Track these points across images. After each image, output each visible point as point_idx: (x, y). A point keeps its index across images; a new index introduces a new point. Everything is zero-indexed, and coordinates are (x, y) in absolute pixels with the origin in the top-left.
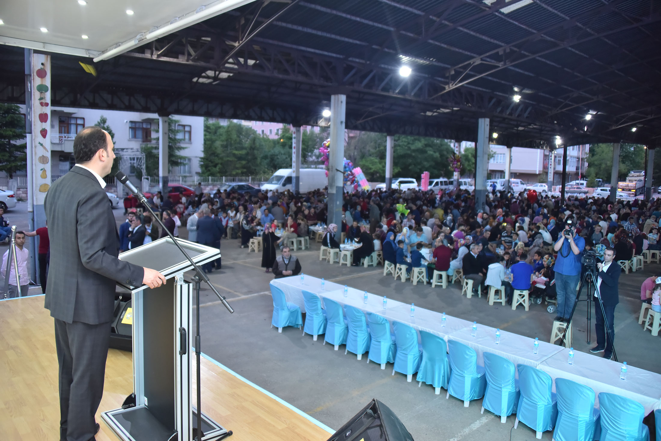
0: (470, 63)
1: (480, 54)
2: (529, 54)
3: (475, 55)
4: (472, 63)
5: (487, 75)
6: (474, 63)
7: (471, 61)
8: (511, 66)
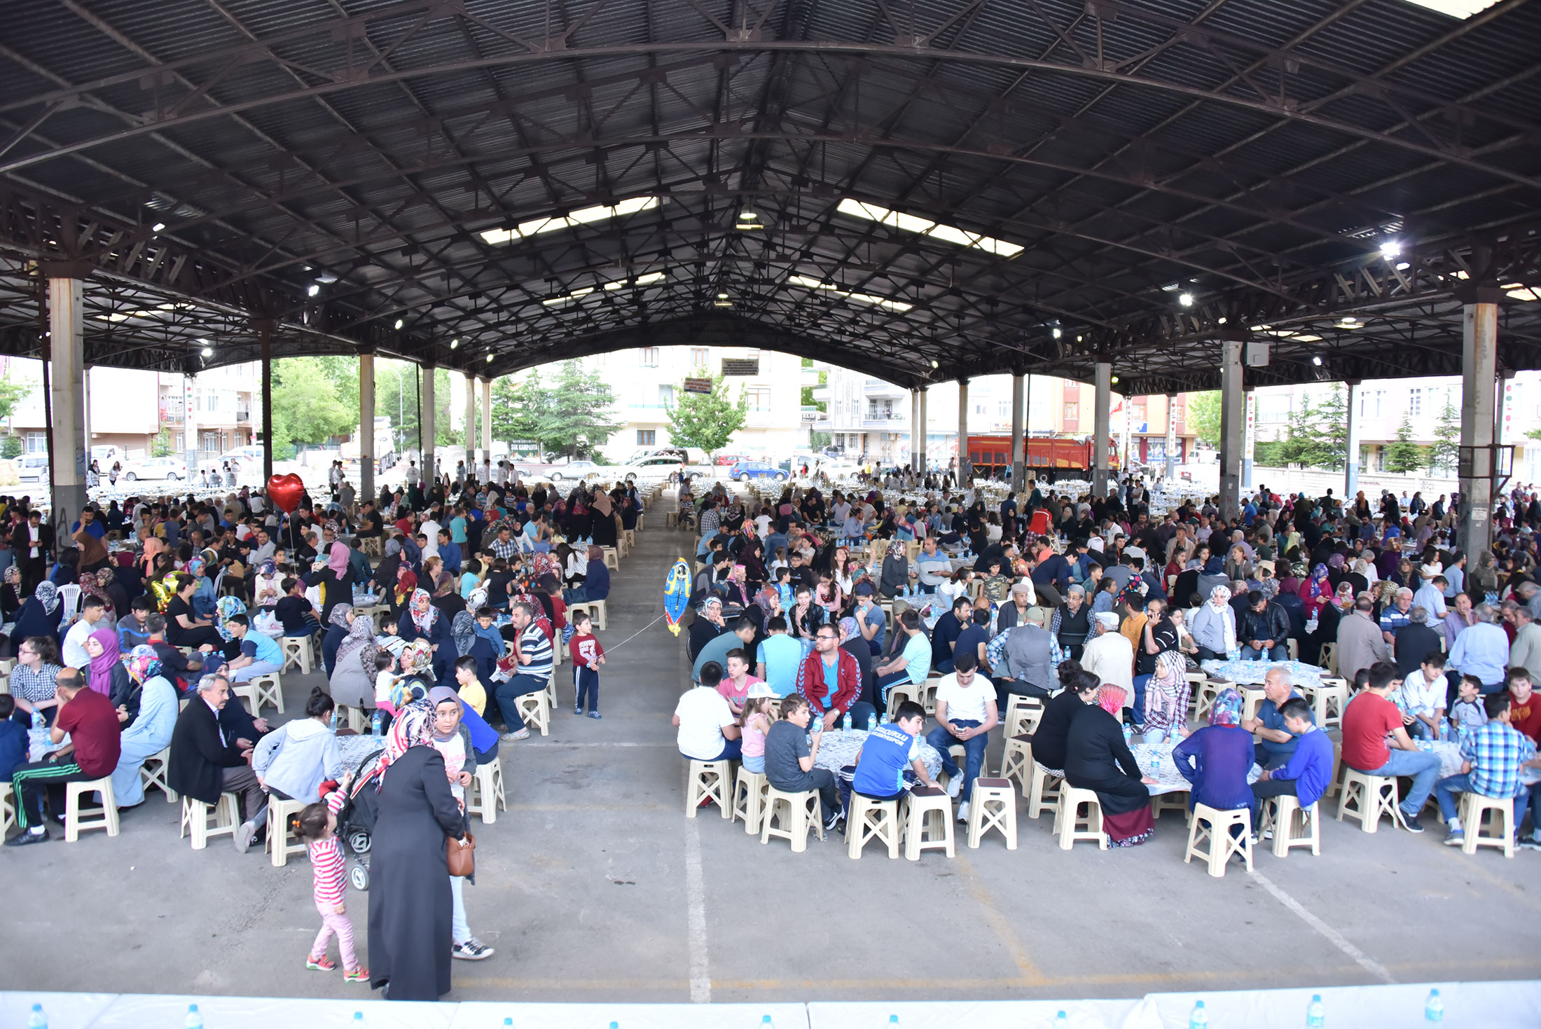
0: (44, 103)
1: (77, 81)
2: (218, 104)
3: (60, 81)
4: (49, 104)
5: (81, 152)
6: (55, 104)
7: (48, 98)
8: (158, 131)
